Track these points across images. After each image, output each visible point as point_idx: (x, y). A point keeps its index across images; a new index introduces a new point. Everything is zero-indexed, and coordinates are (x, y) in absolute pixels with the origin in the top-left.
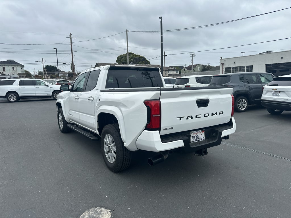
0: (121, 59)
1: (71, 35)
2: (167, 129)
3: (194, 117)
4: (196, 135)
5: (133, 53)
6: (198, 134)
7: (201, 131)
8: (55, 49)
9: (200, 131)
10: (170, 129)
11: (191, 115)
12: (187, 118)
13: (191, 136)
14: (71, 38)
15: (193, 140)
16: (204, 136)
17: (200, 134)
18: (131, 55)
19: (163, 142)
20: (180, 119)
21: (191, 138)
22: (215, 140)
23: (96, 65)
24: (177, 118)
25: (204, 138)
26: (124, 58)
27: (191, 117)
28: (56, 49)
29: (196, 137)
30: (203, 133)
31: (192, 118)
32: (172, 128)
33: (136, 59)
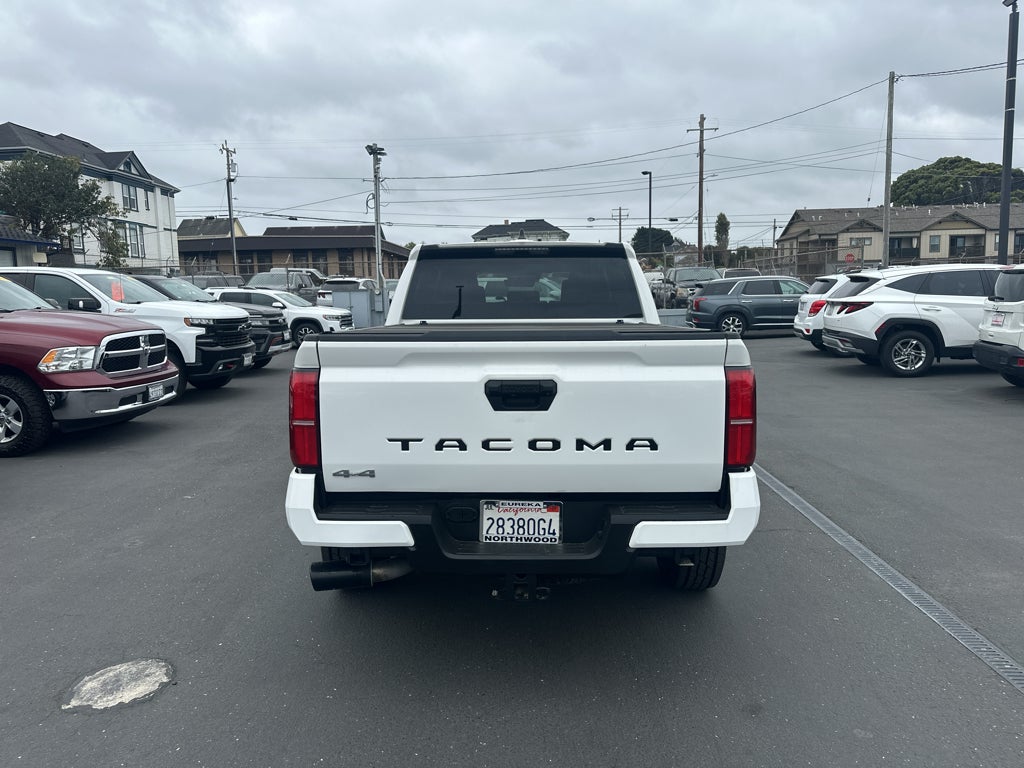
0: (908, 186)
1: (703, 118)
2: (346, 474)
3: (474, 444)
4: (511, 515)
5: (968, 160)
6: (526, 516)
7: (541, 503)
8: (644, 173)
9: (535, 503)
10: (360, 475)
11: (458, 437)
12: (440, 446)
13: (485, 517)
14: (702, 132)
15: (493, 532)
16: (556, 526)
17: (537, 516)
18: (957, 167)
19: (320, 515)
20: (405, 445)
21: (486, 524)
22: (589, 553)
23: (793, 218)
24: (390, 440)
25: (557, 535)
26: (921, 182)
27: (456, 443)
28: (650, 173)
29: (508, 524)
30: (555, 517)
31: (462, 446)
32: (372, 474)
33: (977, 181)
